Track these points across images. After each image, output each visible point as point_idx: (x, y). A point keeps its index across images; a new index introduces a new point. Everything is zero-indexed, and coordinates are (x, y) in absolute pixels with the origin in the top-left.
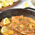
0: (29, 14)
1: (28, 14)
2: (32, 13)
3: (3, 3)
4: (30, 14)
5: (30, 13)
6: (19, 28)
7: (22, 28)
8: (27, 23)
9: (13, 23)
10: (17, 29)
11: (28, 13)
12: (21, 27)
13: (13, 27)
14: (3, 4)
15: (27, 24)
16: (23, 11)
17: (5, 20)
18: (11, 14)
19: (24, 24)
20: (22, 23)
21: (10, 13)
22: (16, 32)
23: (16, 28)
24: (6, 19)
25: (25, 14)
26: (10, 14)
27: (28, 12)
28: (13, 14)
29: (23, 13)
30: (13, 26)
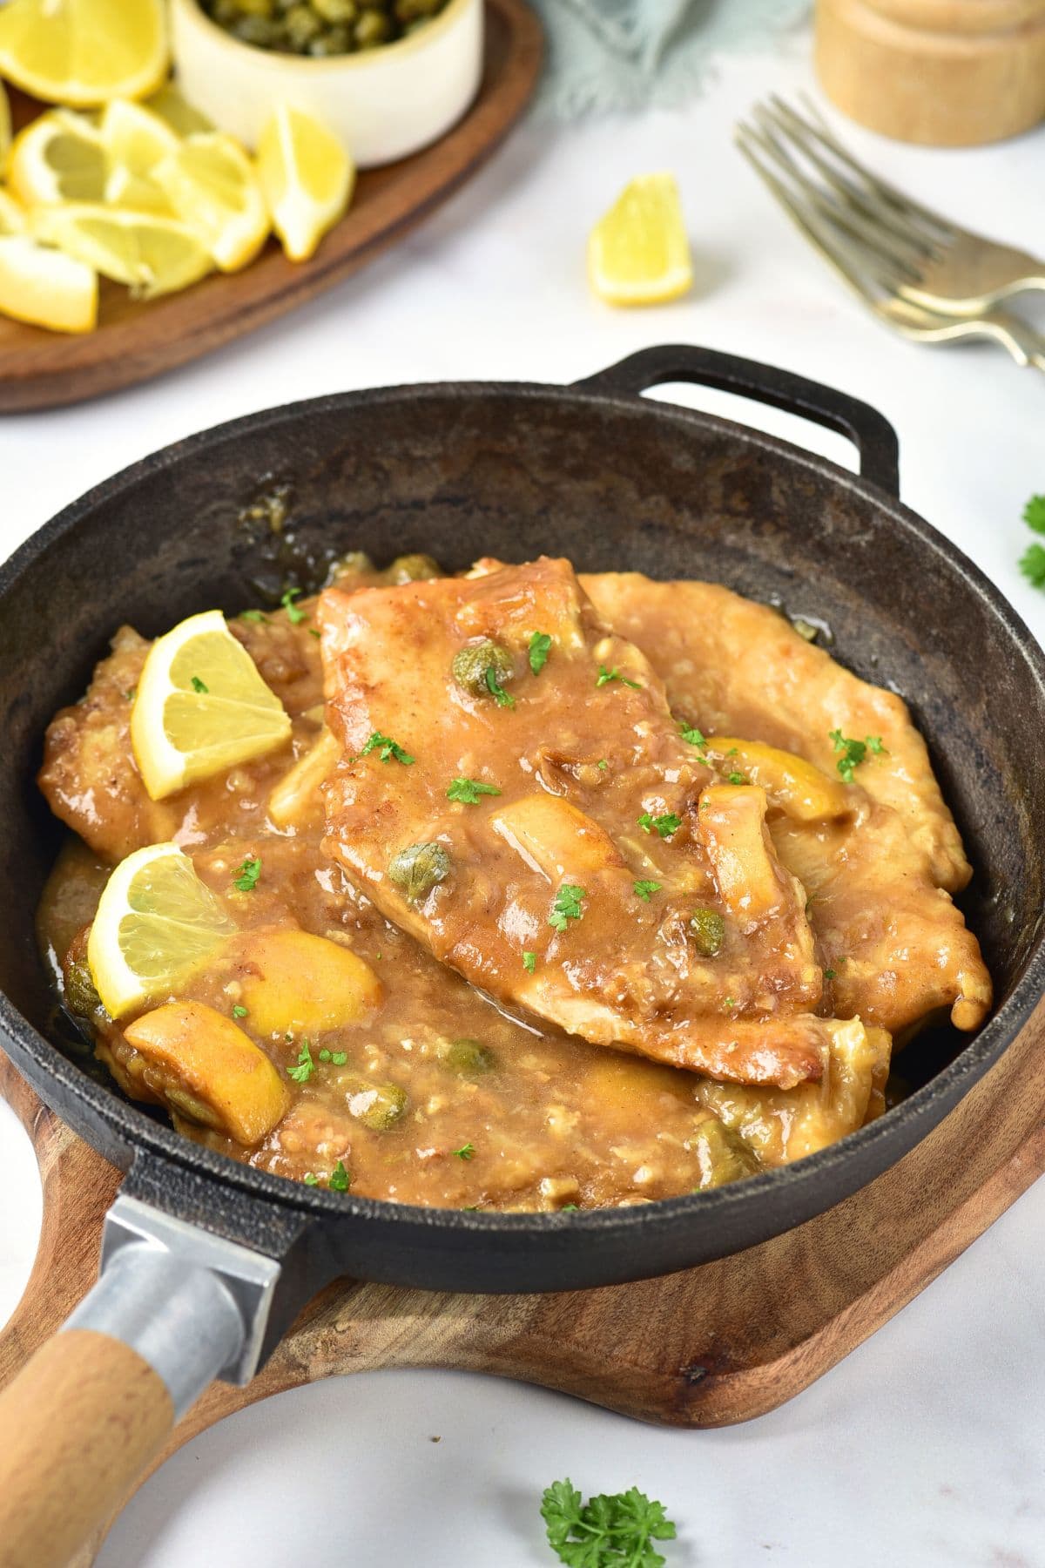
0: (698, 510)
1: (676, 502)
2: (777, 496)
3: (127, 203)
4: (728, 511)
5: (731, 482)
6: (482, 891)
7: (550, 890)
8: (662, 754)
9: (351, 756)
10: (430, 907)
11: (684, 495)
12: (518, 868)
13: (350, 854)
14: (128, 219)
15: (658, 783)
16: (579, 439)
17: (174, 675)
18: (312, 505)
19: (582, 771)
20: (558, 766)
21: (290, 501)
22: (421, 981)
23: (418, 884)
24: (185, 655)
25: (608, 502)
26: (276, 507)
27: (683, 461)
28: (343, 499)
29: (578, 473)
30: (357, 834)
